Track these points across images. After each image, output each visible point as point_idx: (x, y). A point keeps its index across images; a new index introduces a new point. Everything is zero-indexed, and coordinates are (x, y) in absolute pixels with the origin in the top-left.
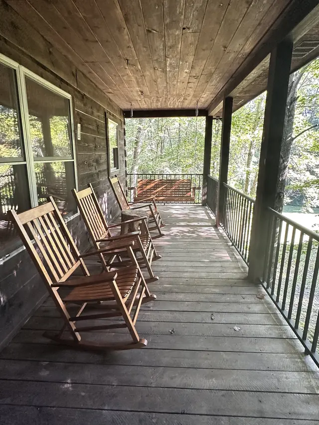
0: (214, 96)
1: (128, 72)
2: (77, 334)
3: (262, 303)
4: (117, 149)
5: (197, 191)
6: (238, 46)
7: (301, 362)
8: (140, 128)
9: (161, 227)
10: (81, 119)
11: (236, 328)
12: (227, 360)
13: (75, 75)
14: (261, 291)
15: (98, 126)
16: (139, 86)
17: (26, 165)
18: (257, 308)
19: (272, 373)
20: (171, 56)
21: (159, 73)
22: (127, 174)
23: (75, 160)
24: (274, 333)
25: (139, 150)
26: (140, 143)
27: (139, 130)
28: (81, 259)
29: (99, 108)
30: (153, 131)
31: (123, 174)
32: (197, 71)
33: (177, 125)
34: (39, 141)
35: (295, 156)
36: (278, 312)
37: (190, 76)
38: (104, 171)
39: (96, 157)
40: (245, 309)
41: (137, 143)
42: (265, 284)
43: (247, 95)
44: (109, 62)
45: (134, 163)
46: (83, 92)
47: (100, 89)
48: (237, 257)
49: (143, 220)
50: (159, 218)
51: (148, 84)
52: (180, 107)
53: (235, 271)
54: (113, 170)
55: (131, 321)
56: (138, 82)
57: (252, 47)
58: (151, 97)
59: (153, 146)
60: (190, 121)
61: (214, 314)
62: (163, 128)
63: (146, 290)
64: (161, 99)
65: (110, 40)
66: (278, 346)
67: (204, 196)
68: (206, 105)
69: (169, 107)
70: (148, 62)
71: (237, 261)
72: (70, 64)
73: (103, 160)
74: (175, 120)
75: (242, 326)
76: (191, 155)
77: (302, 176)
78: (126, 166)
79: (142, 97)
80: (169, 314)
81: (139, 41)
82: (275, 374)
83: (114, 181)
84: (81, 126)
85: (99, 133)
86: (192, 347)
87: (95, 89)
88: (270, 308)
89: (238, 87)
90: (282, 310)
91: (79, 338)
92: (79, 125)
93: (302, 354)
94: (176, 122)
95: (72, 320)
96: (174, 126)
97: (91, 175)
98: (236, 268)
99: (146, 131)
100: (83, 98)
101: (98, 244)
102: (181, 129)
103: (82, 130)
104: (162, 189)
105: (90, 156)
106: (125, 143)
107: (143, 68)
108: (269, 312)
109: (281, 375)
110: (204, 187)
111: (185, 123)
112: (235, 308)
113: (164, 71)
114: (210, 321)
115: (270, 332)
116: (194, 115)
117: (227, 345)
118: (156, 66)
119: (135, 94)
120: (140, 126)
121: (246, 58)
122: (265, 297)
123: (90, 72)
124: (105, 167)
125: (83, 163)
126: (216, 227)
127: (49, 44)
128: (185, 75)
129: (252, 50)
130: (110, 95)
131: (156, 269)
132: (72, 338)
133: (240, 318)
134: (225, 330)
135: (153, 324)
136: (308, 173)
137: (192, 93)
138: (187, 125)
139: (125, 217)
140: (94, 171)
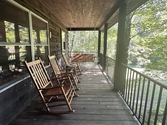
0: (101, 23)
1: (69, 14)
2: (48, 108)
3: (118, 98)
4: (65, 42)
5: (95, 58)
6: (108, 5)
7: (131, 118)
8: (74, 35)
9: (81, 71)
10: (51, 31)
11: (108, 107)
12: (104, 118)
13: (49, 15)
14: (118, 94)
15: (58, 34)
16: (73, 19)
17: (31, 46)
18: (116, 100)
19: (120, 122)
20: (84, 8)
21: (80, 14)
22: (69, 52)
23: (49, 45)
24: (122, 108)
25: (74, 44)
26: (74, 41)
27: (74, 36)
28: (50, 81)
29: (58, 27)
30: (79, 36)
31: (67, 52)
32: (94, 14)
33: (88, 34)
34: (35, 39)
35: (133, 46)
36: (124, 101)
37: (92, 16)
38: (60, 50)
39: (57, 45)
40: (112, 100)
41: (73, 41)
42: (120, 91)
43: (113, 22)
44: (62, 10)
45: (72, 49)
46: (52, 21)
47: (59, 20)
48: (110, 82)
49: (74, 68)
50: (81, 68)
51: (77, 19)
52: (89, 27)
53: (109, 87)
54: (63, 50)
55: (68, 103)
56: (73, 18)
57: (113, 5)
58: (78, 23)
59: (79, 42)
60: (93, 33)
61: (100, 102)
62: (83, 35)
63: (75, 93)
64: (81, 24)
65: (62, 2)
66: (123, 113)
67: (98, 60)
68: (98, 27)
69: (85, 27)
70: (76, 11)
71: (110, 83)
72: (48, 10)
73: (59, 46)
74: (88, 32)
75: (110, 106)
76: (94, 45)
77: (136, 54)
78: (68, 49)
79: (75, 23)
80: (83, 102)
81: (73, 3)
82: (122, 122)
83: (63, 54)
84: (52, 33)
85: (58, 36)
86: (91, 113)
87: (57, 20)
88: (121, 100)
89: (109, 20)
90: (125, 100)
91: (49, 110)
92: (51, 33)
93: (132, 115)
94: (88, 33)
95: (46, 103)
96: (87, 35)
97: (55, 51)
98: (109, 86)
99: (76, 36)
100: (52, 23)
101: (57, 76)
102: (90, 36)
103: (52, 35)
104: (82, 58)
105: (54, 44)
106: (68, 40)
107: (75, 12)
108: (120, 101)
109: (124, 122)
110: (98, 57)
111: (91, 34)
112: (108, 100)
113: (82, 14)
114: (99, 104)
115: (120, 108)
116: (94, 30)
117: (104, 112)
118: (79, 12)
119: (72, 22)
120: (74, 34)
121: (111, 9)
122: (120, 96)
123: (55, 14)
124: (60, 49)
125: (52, 47)
126: (102, 72)
127: (40, 4)
128: (90, 15)
129: (113, 6)
130: (62, 22)
131: (79, 86)
132: (46, 110)
133: (110, 103)
134: (104, 107)
135: (77, 105)
136: (138, 53)
137: (93, 22)
138: (92, 34)
139: (67, 67)
140: (56, 50)
